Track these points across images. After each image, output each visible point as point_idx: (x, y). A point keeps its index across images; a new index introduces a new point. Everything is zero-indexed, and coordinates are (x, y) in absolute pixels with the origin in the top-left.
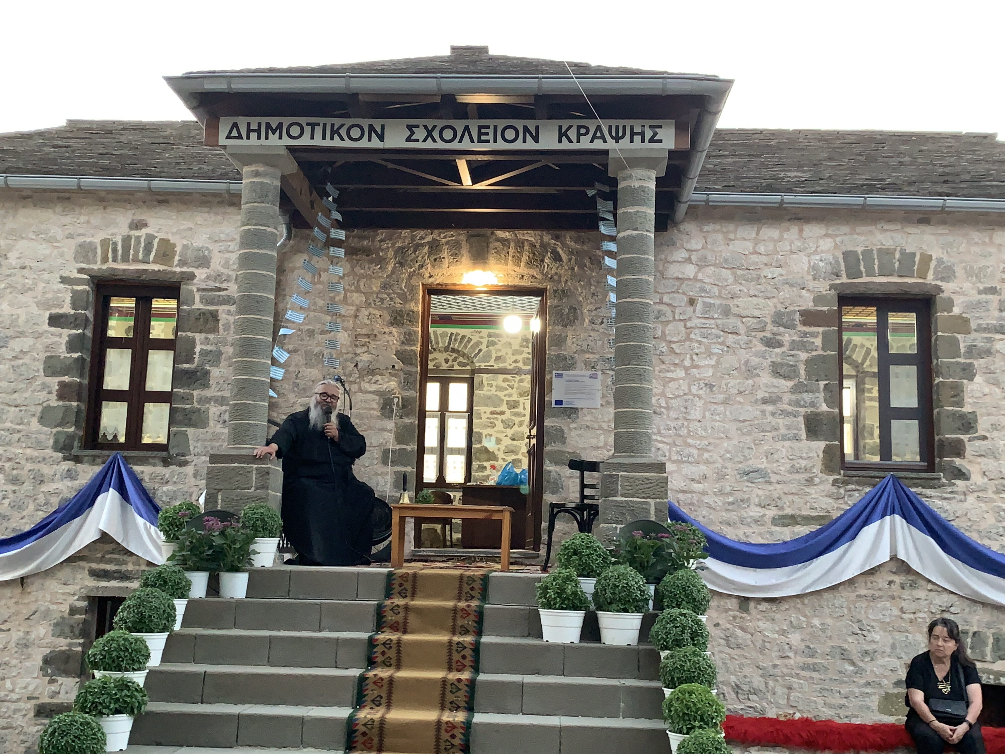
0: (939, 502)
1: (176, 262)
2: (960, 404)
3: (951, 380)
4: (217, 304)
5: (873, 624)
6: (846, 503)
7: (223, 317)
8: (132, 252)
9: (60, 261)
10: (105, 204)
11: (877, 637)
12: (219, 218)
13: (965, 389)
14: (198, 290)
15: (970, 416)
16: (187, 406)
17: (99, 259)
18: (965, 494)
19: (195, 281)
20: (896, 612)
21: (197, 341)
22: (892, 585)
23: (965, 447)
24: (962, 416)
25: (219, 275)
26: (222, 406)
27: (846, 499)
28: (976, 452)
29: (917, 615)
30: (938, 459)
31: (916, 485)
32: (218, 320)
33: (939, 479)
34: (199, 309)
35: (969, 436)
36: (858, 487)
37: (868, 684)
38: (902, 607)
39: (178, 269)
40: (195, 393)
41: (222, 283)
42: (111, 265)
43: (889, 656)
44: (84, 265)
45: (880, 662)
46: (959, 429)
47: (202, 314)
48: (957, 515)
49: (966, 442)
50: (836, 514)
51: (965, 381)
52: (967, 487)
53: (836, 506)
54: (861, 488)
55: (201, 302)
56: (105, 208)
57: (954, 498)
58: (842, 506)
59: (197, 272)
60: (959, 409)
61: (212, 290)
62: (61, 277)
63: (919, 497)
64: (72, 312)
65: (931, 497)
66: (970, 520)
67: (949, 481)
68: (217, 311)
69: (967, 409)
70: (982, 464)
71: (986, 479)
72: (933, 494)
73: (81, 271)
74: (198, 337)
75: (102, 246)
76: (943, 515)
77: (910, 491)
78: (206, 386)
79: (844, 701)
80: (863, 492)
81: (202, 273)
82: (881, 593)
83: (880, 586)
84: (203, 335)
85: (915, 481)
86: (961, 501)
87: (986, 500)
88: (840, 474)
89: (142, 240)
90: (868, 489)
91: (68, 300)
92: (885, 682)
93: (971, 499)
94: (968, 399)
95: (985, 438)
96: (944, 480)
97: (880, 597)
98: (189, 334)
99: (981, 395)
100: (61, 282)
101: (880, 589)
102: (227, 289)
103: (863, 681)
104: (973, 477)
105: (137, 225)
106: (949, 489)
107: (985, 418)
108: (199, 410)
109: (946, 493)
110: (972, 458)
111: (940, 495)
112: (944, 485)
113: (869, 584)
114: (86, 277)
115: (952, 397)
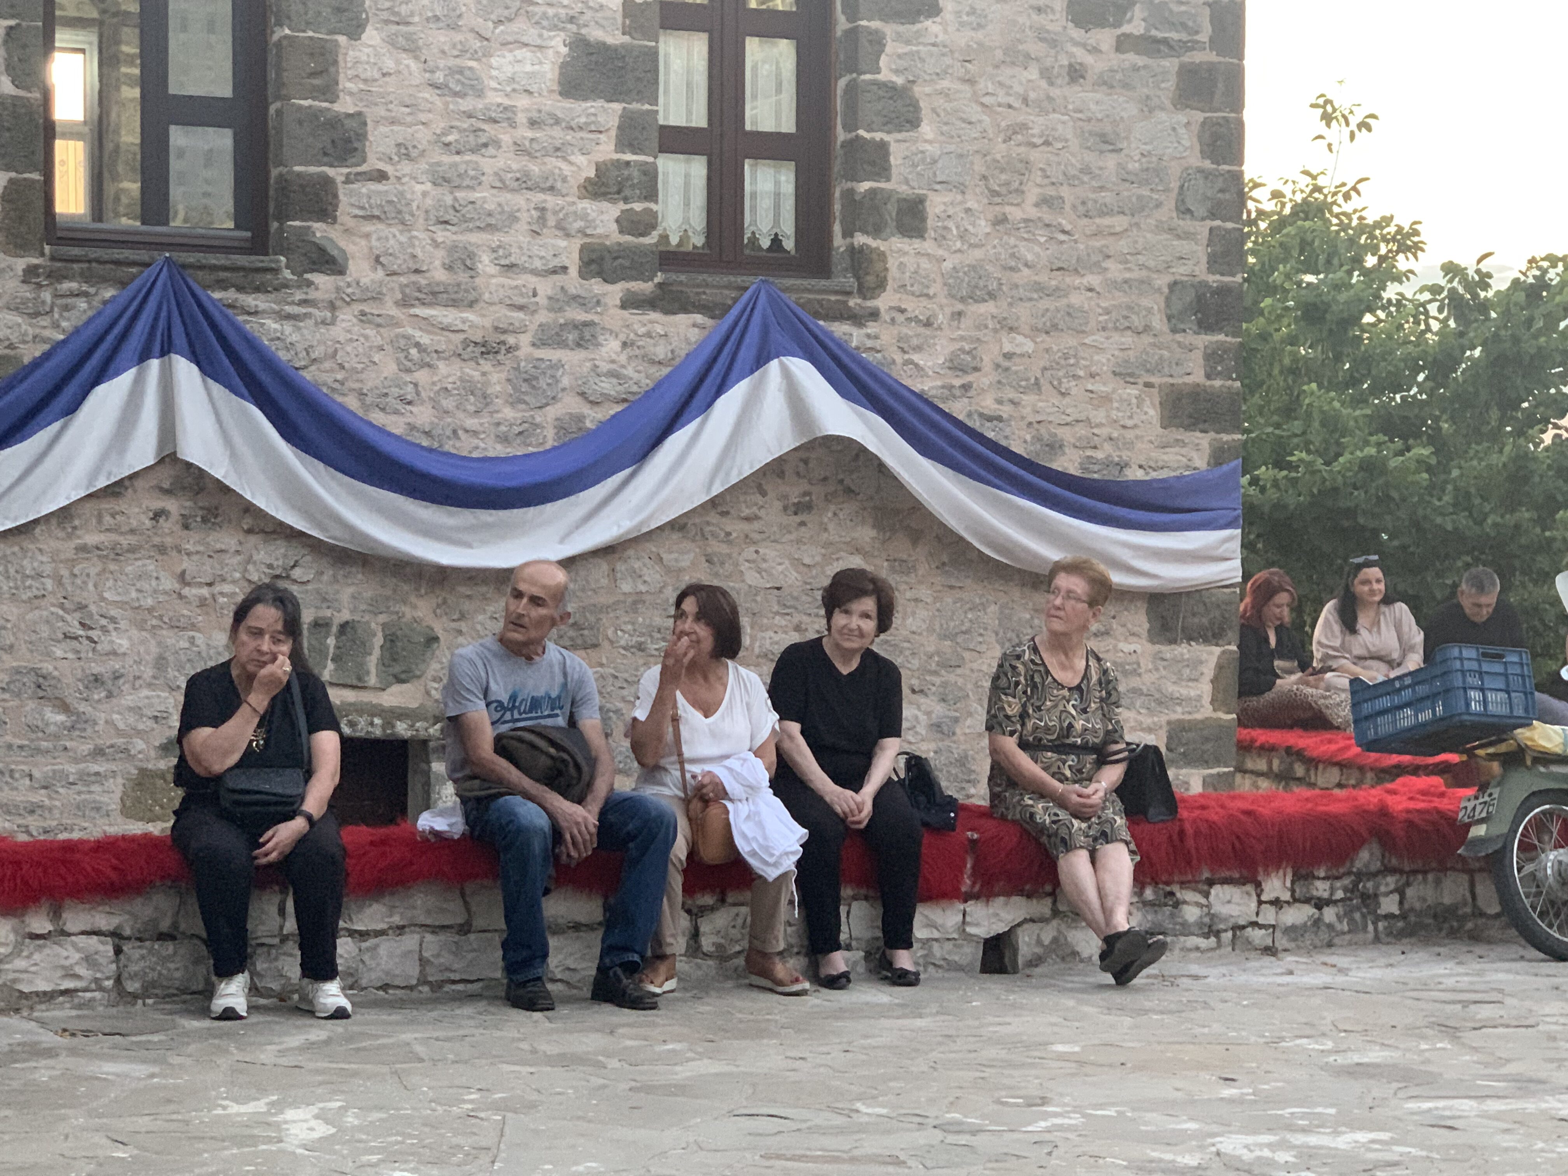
0: (272, 325)
2: (329, 92)
3: (310, 34)
5: (113, 613)
6: (56, 326)
11: (122, 643)
13: (340, 58)
15: (349, 124)
18: (332, 307)
20: (169, 583)
22: (161, 520)
23: (336, 196)
24: (335, 122)
27: (56, 316)
28: (362, 208)
29: (217, 589)
30: (275, 225)
31: (223, 285)
33: (276, 271)
35: (345, 170)
36: (85, 287)
37: (99, 753)
38: (183, 573)
43: (150, 685)
45: (129, 700)
46: (325, 154)
48: (313, 356)
49: (340, 185)
50: (30, 353)
51: (342, 39)
52: (338, 289)
53: (31, 331)
54: (92, 290)
57: (307, 316)
58: (47, 333)
60: (325, 105)
63: (230, 312)
65: (256, 313)
66: (341, 366)
67: (300, 275)
69: (345, 105)
70: (374, 237)
71: (380, 273)
72: (262, 306)
76: (283, 356)
77: (209, 297)
79: (41, 797)
80: (98, 298)
82: (132, 540)
83: (134, 523)
85: (223, 275)
86: (324, 322)
87: (379, 320)
88: (42, 254)
90: (109, 293)
92: (140, 744)
93: (347, 317)
94: (345, 84)
95: (382, 176)
96: (287, 274)
97: (132, 550)
99: (377, 75)
101: (132, 531)
103: (86, 748)
104: (352, 267)
106: (299, 296)
107: (383, 129)
109: (293, 303)
110: (351, 223)
111: (275, 307)
112: (286, 285)
113: (107, 519)
115: (313, 74)
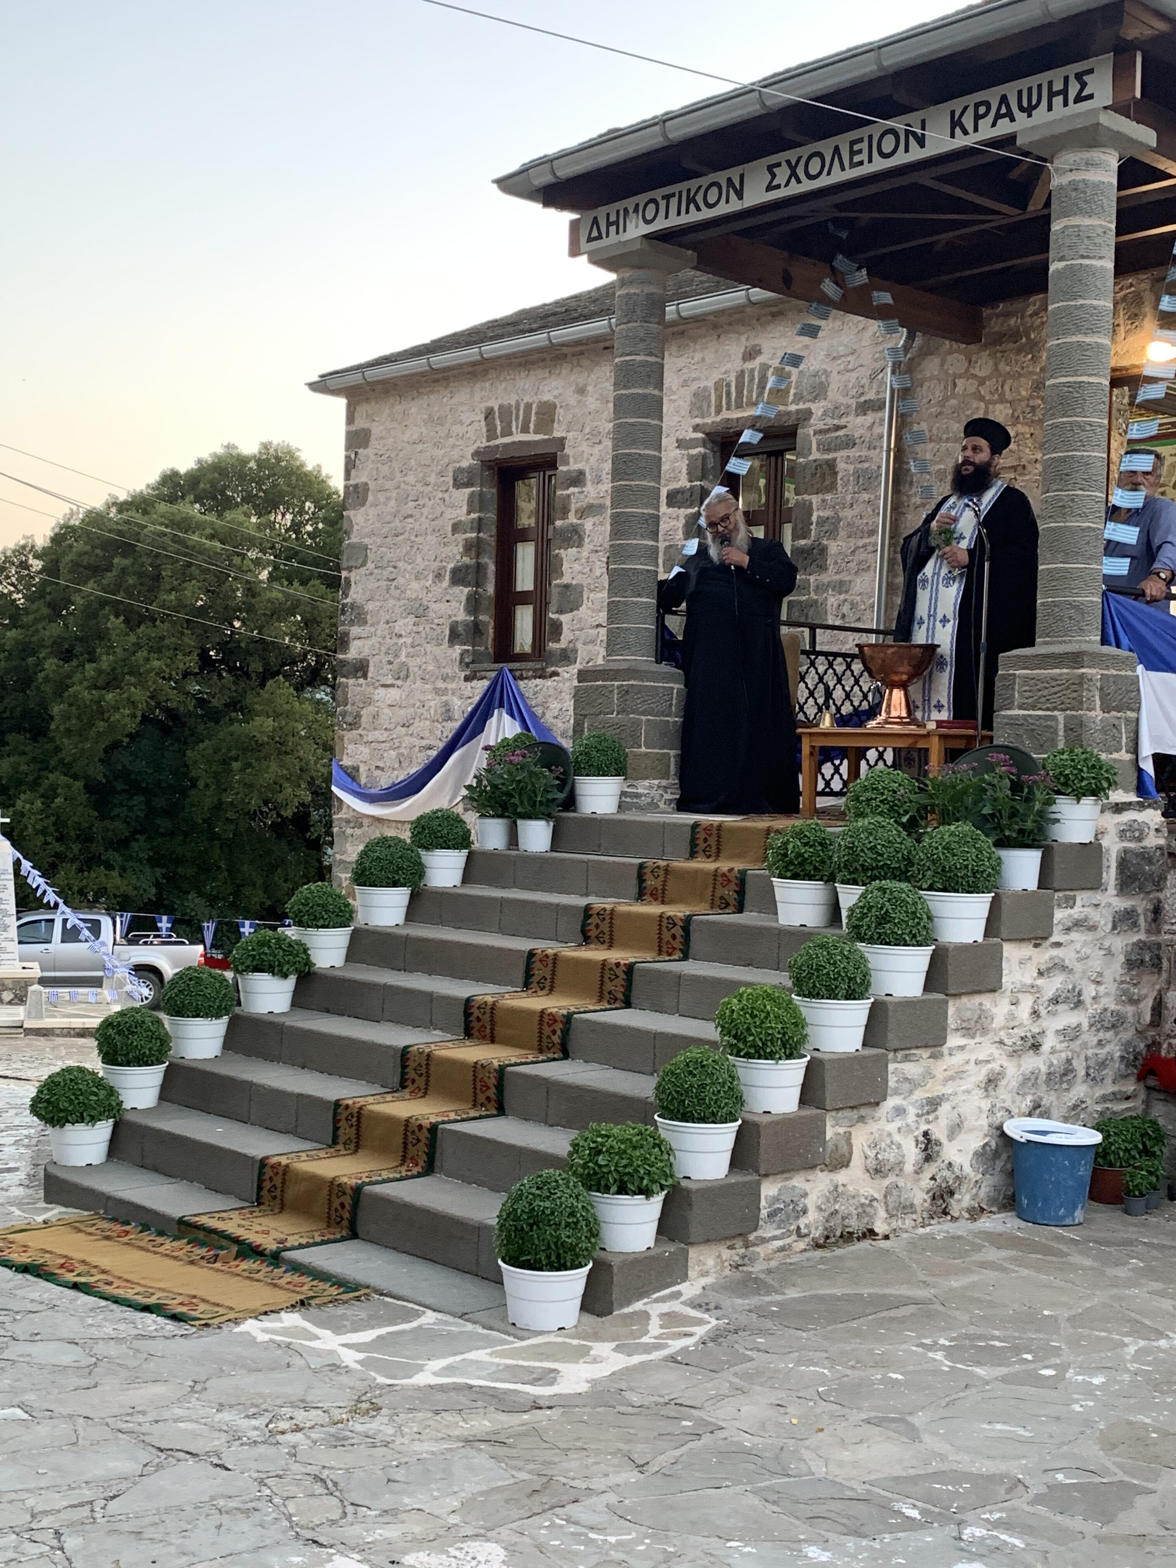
1: (791, 398)
4: (835, 450)
7: (841, 466)
8: (745, 392)
9: (677, 419)
10: (720, 330)
12: (838, 323)
14: (815, 434)
16: (804, 598)
17: (713, 409)
19: (812, 421)
21: (814, 507)
25: (837, 408)
26: (840, 593)
32: (836, 473)
34: (815, 461)
39: (793, 408)
40: (812, 579)
41: (840, 417)
42: (726, 414)
44: (698, 421)
47: (818, 465)
55: (818, 449)
56: (719, 336)
59: (813, 407)
61: (829, 430)
62: (677, 441)
64: (688, 485)
68: (835, 460)
73: (696, 428)
74: (815, 500)
75: (716, 390)
78: (823, 568)
81: (819, 408)
84: (820, 496)
89: (756, 373)
91: (684, 471)
98: (806, 497)
100: (678, 447)
102: (845, 427)
105: (751, 354)
108: (816, 601)
114: (700, 435)
